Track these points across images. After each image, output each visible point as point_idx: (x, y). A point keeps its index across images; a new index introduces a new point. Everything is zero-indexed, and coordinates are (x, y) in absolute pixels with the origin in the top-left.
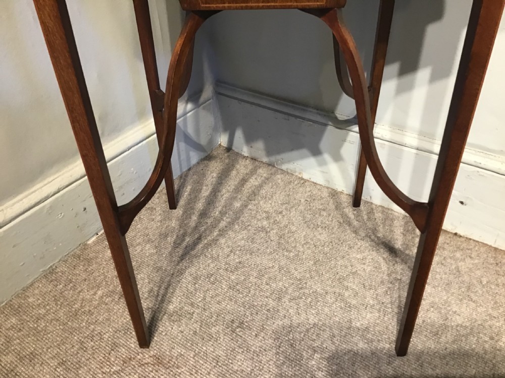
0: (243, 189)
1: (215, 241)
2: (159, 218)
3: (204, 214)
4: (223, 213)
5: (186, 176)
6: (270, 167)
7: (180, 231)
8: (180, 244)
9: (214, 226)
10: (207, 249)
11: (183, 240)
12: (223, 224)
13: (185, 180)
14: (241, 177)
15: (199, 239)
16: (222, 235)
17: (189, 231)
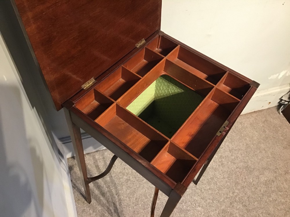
0: (102, 170)
1: (120, 200)
2: (91, 211)
3: (103, 194)
4: (108, 187)
5: (75, 185)
6: (98, 152)
7: (105, 208)
8: (112, 213)
9: (112, 195)
10: (121, 205)
11: (111, 210)
12: (114, 191)
13: (77, 187)
14: (95, 166)
15: (114, 204)
16: (119, 195)
17: (107, 205)
